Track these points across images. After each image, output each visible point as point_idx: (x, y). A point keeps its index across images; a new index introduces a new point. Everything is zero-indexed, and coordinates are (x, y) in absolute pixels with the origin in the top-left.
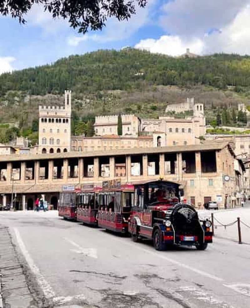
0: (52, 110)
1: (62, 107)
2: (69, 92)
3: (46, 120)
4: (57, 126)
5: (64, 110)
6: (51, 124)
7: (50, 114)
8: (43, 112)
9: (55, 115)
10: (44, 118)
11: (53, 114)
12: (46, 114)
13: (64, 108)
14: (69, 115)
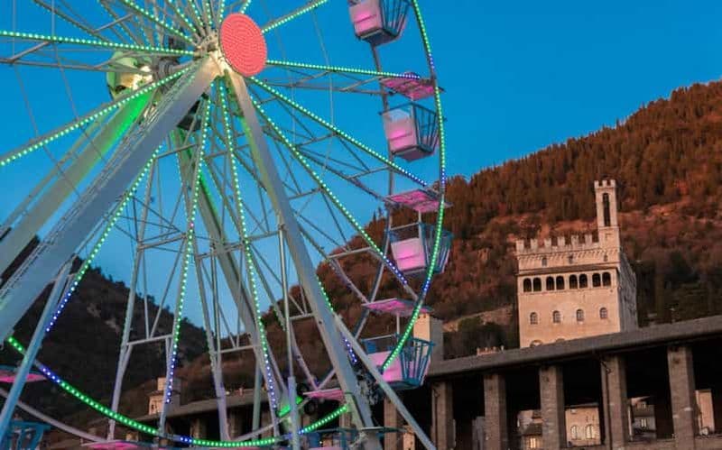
0: (555, 248)
1: (589, 238)
2: (609, 183)
3: (537, 284)
4: (575, 300)
5: (596, 245)
6: (555, 293)
7: (551, 264)
8: (528, 258)
9: (567, 264)
10: (532, 278)
11: (562, 262)
12: (539, 264)
13: (596, 239)
14: (614, 258)
